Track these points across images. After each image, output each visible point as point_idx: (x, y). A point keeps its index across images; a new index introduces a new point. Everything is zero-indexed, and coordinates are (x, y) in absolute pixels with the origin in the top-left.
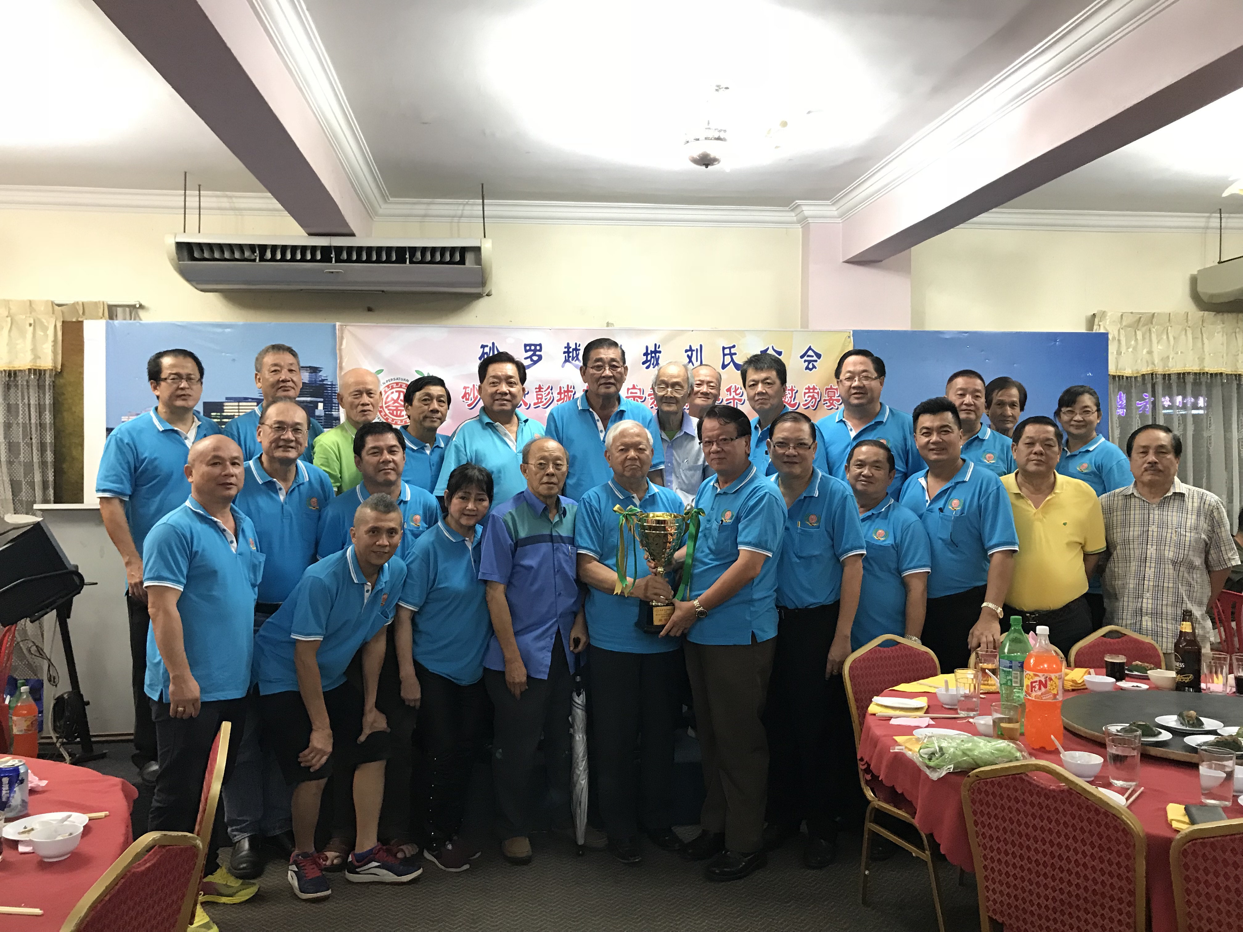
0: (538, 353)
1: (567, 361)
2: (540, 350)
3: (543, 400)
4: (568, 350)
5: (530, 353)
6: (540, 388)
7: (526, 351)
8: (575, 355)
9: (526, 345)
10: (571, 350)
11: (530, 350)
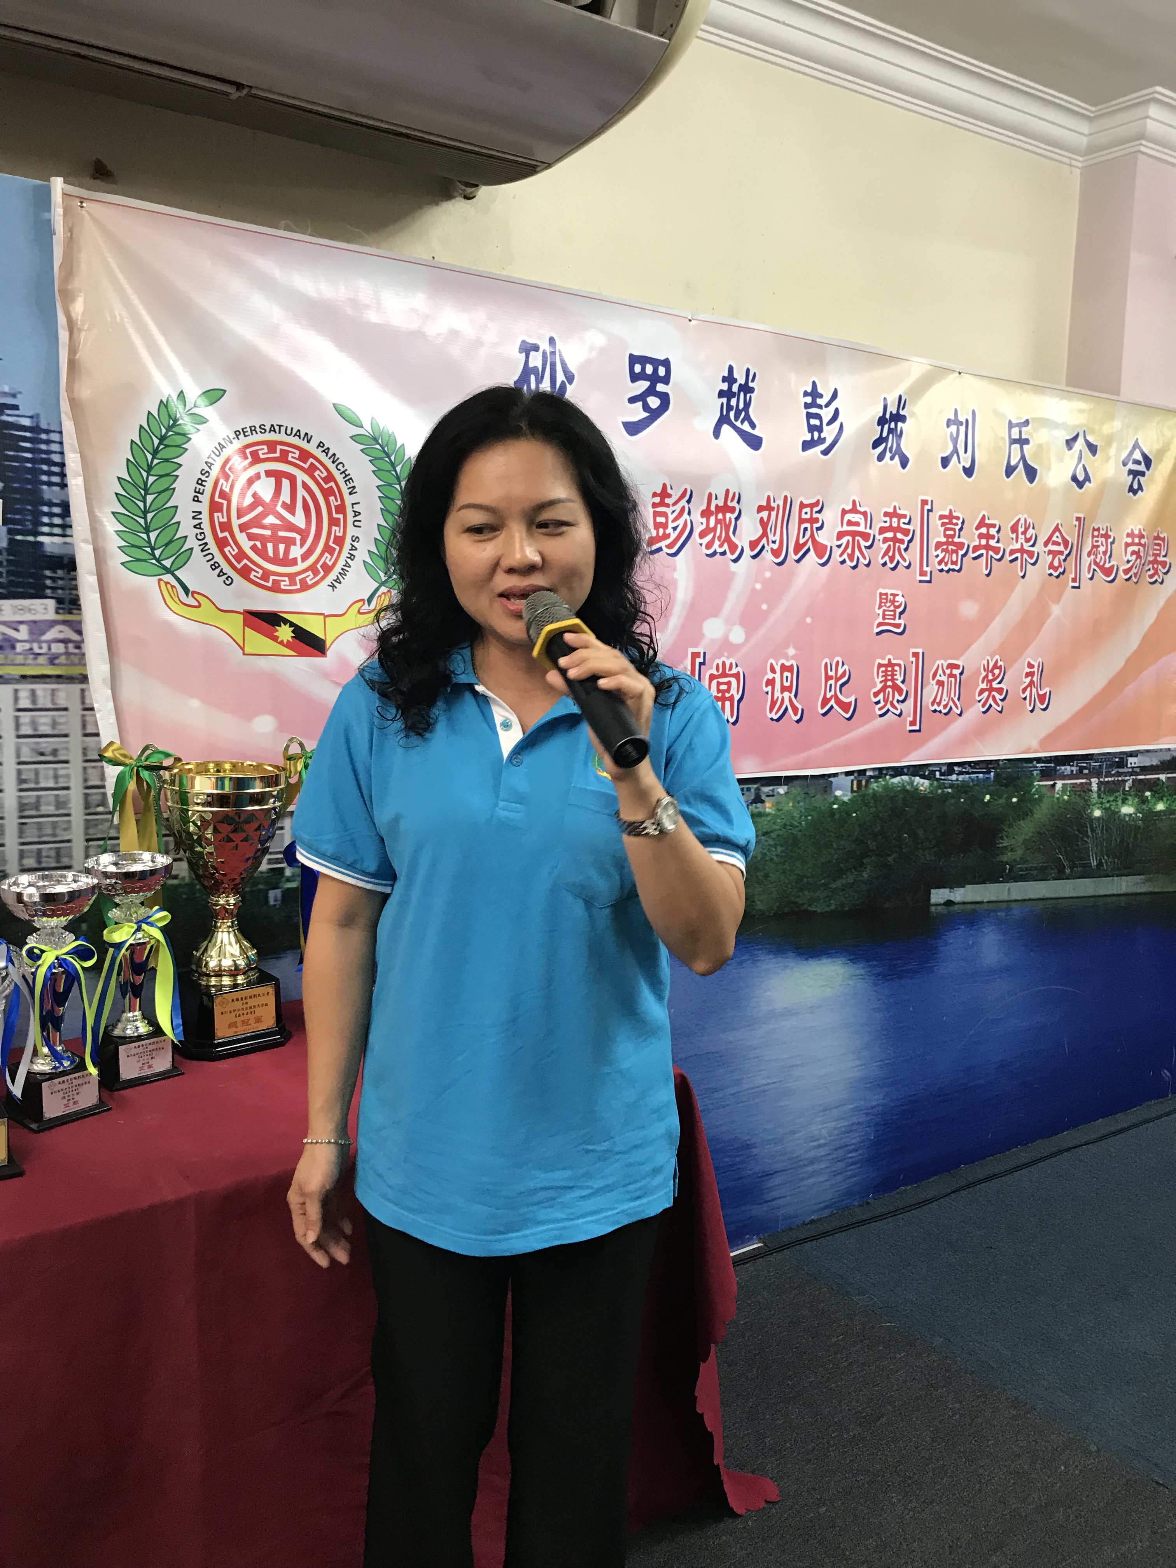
0: (660, 387)
1: (723, 420)
2: (666, 380)
3: (669, 530)
4: (730, 387)
5: (644, 385)
6: (664, 494)
7: (634, 377)
8: (741, 406)
9: (634, 359)
10: (735, 388)
11: (642, 376)
